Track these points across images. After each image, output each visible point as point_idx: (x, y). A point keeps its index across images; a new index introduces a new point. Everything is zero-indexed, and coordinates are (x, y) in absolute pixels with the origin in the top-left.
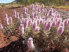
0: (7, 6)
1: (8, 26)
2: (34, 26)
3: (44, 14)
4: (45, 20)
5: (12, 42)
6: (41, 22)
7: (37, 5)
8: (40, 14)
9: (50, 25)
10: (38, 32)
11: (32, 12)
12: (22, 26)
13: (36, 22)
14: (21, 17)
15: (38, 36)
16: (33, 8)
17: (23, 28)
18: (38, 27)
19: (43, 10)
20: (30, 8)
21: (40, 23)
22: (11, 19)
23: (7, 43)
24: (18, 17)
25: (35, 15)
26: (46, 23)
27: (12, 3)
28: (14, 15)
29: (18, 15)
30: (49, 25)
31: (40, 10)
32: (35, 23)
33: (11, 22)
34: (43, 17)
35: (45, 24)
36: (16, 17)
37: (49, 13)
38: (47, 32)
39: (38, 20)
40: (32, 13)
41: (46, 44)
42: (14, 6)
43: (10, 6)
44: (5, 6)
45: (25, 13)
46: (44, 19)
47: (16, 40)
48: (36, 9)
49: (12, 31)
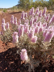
0: (8, 11)
1: (5, 32)
2: (30, 35)
3: (47, 20)
4: (46, 28)
5: (10, 49)
6: (41, 30)
7: (38, 9)
8: (41, 19)
9: (51, 35)
10: (36, 42)
11: (31, 17)
12: (16, 34)
13: (32, 30)
14: (19, 22)
15: (34, 47)
16: (33, 13)
17: (17, 37)
18: (36, 37)
19: (45, 15)
20: (30, 13)
21: (39, 32)
22: (9, 25)
23: (5, 49)
24: (16, 23)
25: (35, 21)
26: (47, 32)
27: (13, 8)
28: (12, 21)
29: (16, 20)
30: (49, 36)
31: (41, 15)
32: (31, 32)
33: (9, 28)
34: (44, 24)
35: (45, 33)
36: (14, 23)
37: (52, 19)
38: (47, 44)
39: (37, 27)
40: (32, 19)
41: (44, 57)
42: (15, 11)
43: (11, 11)
44: (7, 11)
45: (24, 18)
46: (45, 26)
47: (14, 47)
48: (36, 13)
49: (10, 37)
